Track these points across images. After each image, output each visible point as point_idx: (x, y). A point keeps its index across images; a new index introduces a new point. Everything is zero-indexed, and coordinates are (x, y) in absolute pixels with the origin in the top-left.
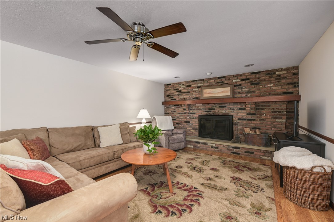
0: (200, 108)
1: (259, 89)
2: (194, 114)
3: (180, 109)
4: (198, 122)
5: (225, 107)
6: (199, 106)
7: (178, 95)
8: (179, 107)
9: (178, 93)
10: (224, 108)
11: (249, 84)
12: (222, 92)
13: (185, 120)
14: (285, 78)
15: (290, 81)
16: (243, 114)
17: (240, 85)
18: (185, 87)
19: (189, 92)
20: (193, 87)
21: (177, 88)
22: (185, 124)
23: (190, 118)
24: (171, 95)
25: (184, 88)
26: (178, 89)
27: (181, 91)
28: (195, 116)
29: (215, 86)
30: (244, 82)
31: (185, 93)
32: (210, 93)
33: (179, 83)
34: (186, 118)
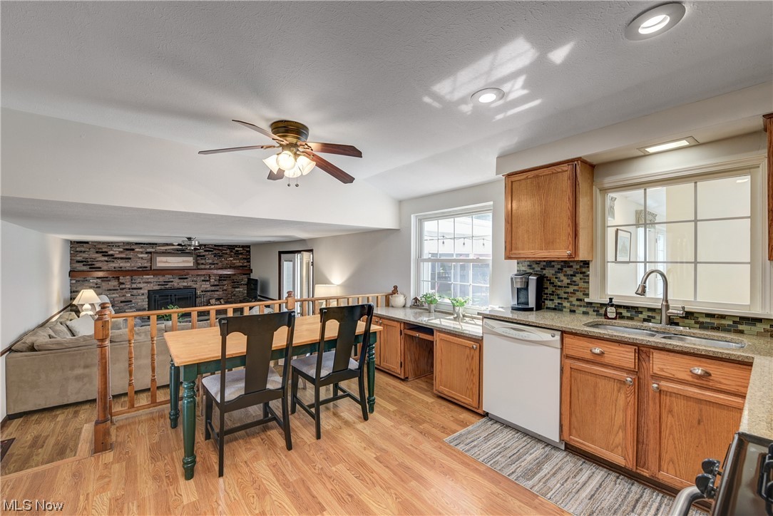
0: (149, 280)
1: (221, 262)
2: (141, 288)
3: (110, 283)
4: (147, 300)
5: (187, 278)
6: (148, 279)
7: (107, 261)
8: (109, 281)
9: (106, 258)
10: (185, 280)
11: (213, 256)
12: (184, 261)
13: (123, 299)
14: (241, 254)
15: (245, 256)
16: (207, 286)
17: (204, 256)
18: (121, 250)
19: (130, 259)
20: (138, 252)
21: (104, 250)
22: (122, 304)
23: (132, 295)
24: (89, 260)
25: (120, 252)
26: (107, 252)
27: (112, 255)
28: (142, 291)
29: (173, 253)
30: (207, 253)
31: (122, 258)
32: (166, 262)
33: (109, 243)
34: (124, 296)
